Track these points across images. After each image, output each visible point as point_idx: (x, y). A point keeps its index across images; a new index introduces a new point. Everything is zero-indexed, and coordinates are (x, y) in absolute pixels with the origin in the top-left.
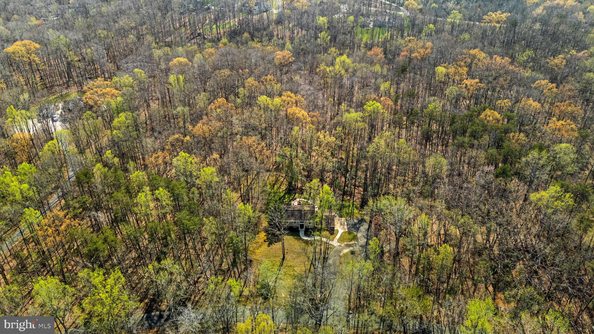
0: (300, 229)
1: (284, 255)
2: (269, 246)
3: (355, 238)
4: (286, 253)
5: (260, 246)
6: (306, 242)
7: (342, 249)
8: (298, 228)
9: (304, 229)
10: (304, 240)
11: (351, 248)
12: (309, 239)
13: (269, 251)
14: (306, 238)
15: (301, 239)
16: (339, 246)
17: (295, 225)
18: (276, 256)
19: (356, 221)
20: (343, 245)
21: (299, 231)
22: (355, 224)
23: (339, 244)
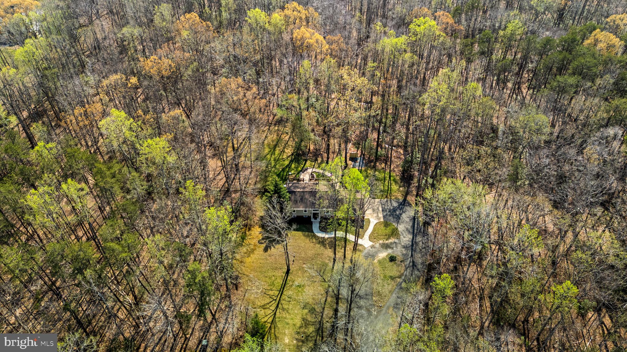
0: (313, 220)
1: (288, 267)
2: (266, 250)
3: (395, 233)
4: (291, 263)
5: (253, 251)
6: (322, 242)
7: (376, 253)
8: (309, 217)
9: (319, 220)
10: (318, 237)
11: (390, 251)
12: (327, 236)
13: (267, 259)
14: (321, 235)
15: (315, 236)
16: (372, 247)
17: (305, 214)
18: (276, 268)
19: (395, 204)
20: (377, 245)
21: (311, 223)
22: (394, 210)
23: (371, 243)
